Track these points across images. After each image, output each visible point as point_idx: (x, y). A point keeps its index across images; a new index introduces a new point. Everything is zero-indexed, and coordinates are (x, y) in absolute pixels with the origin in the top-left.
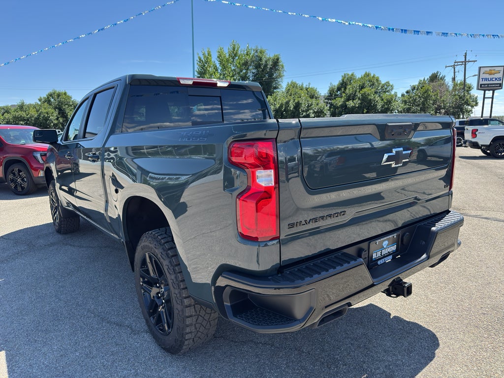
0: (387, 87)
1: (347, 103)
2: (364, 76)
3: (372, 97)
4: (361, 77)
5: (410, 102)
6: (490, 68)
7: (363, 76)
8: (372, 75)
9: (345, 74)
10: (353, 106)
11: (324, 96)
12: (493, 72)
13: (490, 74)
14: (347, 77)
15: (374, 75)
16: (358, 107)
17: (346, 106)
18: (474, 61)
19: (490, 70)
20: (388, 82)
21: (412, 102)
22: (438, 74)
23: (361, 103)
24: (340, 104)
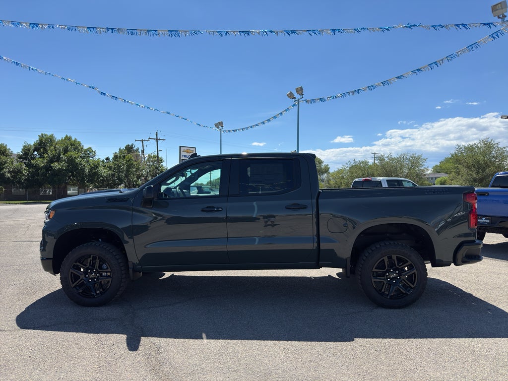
0: (89, 153)
1: (52, 165)
2: (65, 139)
3: (78, 161)
4: (62, 140)
5: (115, 168)
6: (187, 148)
7: (63, 138)
8: (73, 139)
9: (42, 134)
10: (59, 168)
11: (18, 155)
12: (189, 151)
13: (188, 152)
14: (45, 137)
15: (75, 139)
16: (65, 170)
17: (50, 167)
18: (163, 140)
19: (187, 150)
20: (90, 148)
21: (117, 168)
22: (133, 146)
23: (68, 166)
24: (43, 165)
